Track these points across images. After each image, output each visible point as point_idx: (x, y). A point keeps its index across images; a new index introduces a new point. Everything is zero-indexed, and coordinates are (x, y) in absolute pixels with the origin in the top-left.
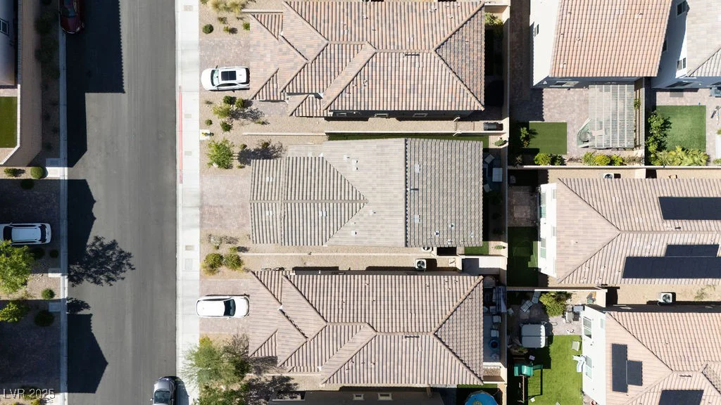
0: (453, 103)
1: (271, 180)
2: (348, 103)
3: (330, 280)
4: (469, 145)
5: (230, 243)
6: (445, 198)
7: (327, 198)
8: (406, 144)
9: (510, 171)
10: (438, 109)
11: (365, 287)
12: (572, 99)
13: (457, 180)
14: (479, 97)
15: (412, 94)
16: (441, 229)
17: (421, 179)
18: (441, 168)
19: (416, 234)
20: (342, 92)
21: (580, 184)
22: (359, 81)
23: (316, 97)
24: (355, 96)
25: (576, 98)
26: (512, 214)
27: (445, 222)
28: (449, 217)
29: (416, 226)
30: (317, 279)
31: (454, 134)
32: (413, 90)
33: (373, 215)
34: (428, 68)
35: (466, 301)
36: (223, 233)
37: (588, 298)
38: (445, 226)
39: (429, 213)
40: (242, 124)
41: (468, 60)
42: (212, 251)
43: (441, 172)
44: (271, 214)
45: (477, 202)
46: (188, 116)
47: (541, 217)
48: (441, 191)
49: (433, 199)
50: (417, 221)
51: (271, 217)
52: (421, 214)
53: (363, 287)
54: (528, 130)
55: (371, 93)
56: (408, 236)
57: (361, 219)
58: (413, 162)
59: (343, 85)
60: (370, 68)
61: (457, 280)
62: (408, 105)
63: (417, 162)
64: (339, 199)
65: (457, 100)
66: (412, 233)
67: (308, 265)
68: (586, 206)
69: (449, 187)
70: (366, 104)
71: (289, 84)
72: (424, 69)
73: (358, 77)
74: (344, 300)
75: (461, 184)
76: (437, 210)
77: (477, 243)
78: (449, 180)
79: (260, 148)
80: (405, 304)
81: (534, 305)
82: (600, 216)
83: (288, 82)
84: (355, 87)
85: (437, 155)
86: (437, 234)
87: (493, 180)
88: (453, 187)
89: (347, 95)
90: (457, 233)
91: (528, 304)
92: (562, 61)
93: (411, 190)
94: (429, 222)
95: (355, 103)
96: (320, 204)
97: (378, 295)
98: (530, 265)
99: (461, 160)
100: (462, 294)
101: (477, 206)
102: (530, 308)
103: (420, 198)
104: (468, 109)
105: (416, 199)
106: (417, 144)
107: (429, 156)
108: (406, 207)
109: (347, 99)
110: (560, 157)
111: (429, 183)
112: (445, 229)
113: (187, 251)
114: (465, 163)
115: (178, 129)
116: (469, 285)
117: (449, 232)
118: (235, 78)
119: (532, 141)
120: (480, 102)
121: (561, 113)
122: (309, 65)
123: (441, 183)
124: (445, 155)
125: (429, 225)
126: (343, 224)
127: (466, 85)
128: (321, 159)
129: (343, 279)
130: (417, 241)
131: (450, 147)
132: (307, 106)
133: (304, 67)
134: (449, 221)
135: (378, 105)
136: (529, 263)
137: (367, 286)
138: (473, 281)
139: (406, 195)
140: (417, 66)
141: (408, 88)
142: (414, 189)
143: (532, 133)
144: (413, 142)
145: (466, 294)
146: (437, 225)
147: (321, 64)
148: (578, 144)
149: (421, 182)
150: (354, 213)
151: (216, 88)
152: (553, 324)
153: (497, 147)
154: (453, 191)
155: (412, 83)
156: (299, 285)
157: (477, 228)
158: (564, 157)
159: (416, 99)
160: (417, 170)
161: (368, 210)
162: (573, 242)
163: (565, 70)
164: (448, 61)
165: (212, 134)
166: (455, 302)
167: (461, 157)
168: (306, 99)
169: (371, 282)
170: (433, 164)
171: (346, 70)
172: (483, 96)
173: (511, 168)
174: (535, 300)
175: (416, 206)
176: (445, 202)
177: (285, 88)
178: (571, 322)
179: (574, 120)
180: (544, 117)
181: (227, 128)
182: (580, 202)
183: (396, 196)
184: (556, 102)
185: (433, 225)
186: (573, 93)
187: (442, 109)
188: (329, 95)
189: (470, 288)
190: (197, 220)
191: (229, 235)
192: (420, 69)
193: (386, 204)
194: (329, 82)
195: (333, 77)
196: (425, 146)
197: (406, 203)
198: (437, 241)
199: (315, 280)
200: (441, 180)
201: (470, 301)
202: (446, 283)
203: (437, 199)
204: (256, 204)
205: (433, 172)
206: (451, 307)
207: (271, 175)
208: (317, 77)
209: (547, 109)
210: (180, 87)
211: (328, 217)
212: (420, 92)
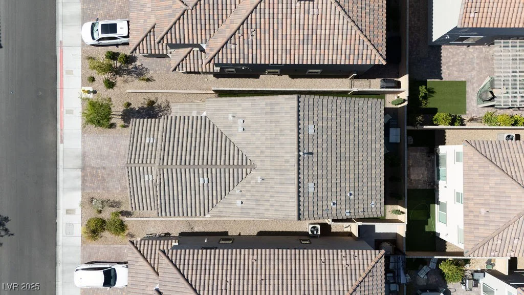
0: (352, 56)
1: (151, 141)
2: (233, 55)
3: (212, 256)
4: (370, 103)
5: (113, 207)
6: (343, 163)
7: (209, 163)
8: (299, 102)
9: (409, 132)
10: (334, 63)
11: (253, 264)
12: (471, 56)
13: (356, 142)
14: (380, 49)
15: (305, 46)
16: (338, 198)
17: (315, 142)
18: (338, 129)
19: (311, 204)
20: (226, 43)
21: (490, 147)
22: (245, 31)
23: (201, 51)
24: (242, 47)
25: (475, 55)
26: (409, 176)
27: (343, 190)
28: (347, 185)
29: (311, 195)
30: (198, 254)
31: (349, 91)
32: (306, 40)
33: (261, 183)
34: (324, 16)
35: (367, 279)
36: (105, 196)
37: (487, 263)
38: (343, 194)
39: (325, 181)
40: (126, 81)
41: (368, 8)
42: (94, 215)
43: (338, 133)
44: (151, 179)
45: (378, 167)
46: (70, 72)
47: (439, 179)
48: (338, 155)
49: (329, 164)
50: (311, 190)
51: (150, 182)
52: (315, 181)
53: (250, 263)
54: (426, 88)
55: (259, 44)
56: (301, 208)
57: (248, 187)
58: (306, 122)
59: (228, 35)
60: (258, 15)
61: (356, 254)
62: (301, 58)
63: (311, 122)
64: (222, 163)
65: (356, 53)
66: (306, 204)
67: (196, 230)
68: (498, 171)
69: (347, 150)
70: (254, 57)
71: (167, 33)
72: (319, 16)
73: (245, 25)
74: (228, 279)
75: (361, 146)
76: (334, 176)
77: (378, 213)
78: (347, 142)
79: (146, 106)
80: (298, 283)
81: (432, 270)
82: (515, 183)
83: (165, 31)
84: (241, 38)
85: (334, 114)
86: (334, 204)
87: (390, 141)
88: (352, 151)
89: (233, 47)
90: (357, 202)
91: (425, 269)
92: (473, 9)
93: (304, 154)
94: (325, 190)
95: (242, 55)
96: (200, 170)
97: (268, 273)
98: (427, 229)
99: (361, 121)
100: (362, 271)
101: (378, 171)
102: (427, 274)
103: (315, 164)
104: (368, 63)
105: (310, 164)
106: (311, 102)
107: (325, 116)
108: (299, 173)
109: (233, 51)
110: (459, 116)
111: (325, 146)
112: (343, 198)
113: (67, 215)
114: (365, 124)
115: (58, 86)
116: (369, 261)
117: (348, 202)
118: (115, 31)
119: (430, 99)
120: (381, 55)
121: (460, 71)
122: (189, 12)
123: (338, 146)
124: (343, 115)
125: (325, 194)
126: (227, 192)
127: (366, 36)
128: (203, 119)
129: (228, 254)
130: (311, 213)
131: (348, 106)
132: (192, 61)
133: (183, 14)
134: (347, 189)
135: (267, 57)
136: (426, 227)
137: (255, 263)
138: (373, 256)
139: (299, 160)
140: (311, 13)
141: (301, 38)
142: (309, 153)
143: (431, 92)
144: (306, 99)
145: (367, 271)
146: (334, 194)
147: (203, 11)
148: (478, 104)
149: (315, 145)
150: (240, 180)
151: (96, 43)
152: (451, 290)
153: (394, 106)
154: (352, 155)
155: (306, 33)
156: (178, 261)
157: (378, 197)
158: (463, 117)
159: (310, 51)
160: (311, 132)
161: (256, 176)
162: (483, 211)
163: (475, 19)
164: (346, 8)
165: (95, 92)
166: (354, 281)
167: (361, 116)
168: (190, 53)
169: (259, 258)
170: (329, 125)
171: (231, 17)
172: (385, 49)
173: (411, 128)
174: (432, 265)
175: (311, 172)
176: (343, 168)
177: (162, 38)
178: (471, 290)
179: (473, 79)
180: (442, 75)
181: (110, 85)
182: (492, 167)
183: (287, 161)
184: (455, 59)
185: (329, 194)
186: (472, 50)
187: (338, 63)
188: (212, 45)
189: (371, 264)
190: (79, 183)
191: (112, 199)
192: (315, 17)
193: (276, 170)
194: (212, 31)
195: (216, 26)
196: (320, 103)
197: (299, 169)
198: (334, 212)
199: (195, 256)
200: (338, 142)
201: (371, 278)
202: (344, 259)
203: (334, 164)
204: (133, 168)
205: (329, 133)
206: (350, 287)
207: (151, 136)
208: (199, 26)
209: (445, 67)
210: (61, 42)
211: (210, 185)
212: (314, 43)
